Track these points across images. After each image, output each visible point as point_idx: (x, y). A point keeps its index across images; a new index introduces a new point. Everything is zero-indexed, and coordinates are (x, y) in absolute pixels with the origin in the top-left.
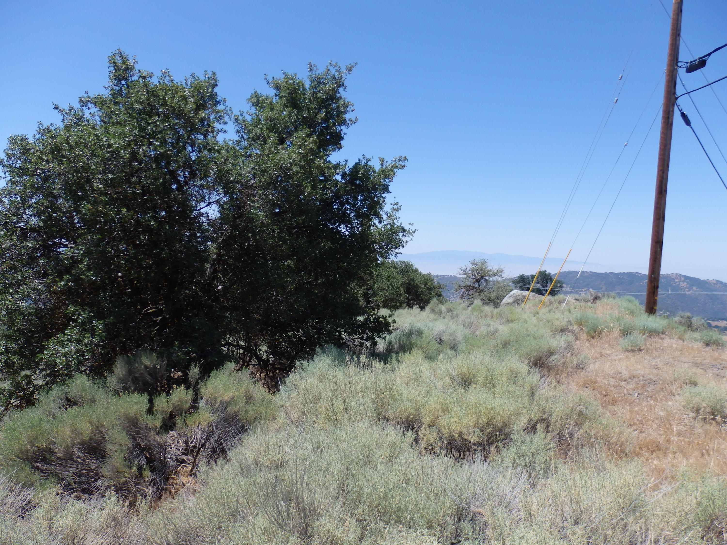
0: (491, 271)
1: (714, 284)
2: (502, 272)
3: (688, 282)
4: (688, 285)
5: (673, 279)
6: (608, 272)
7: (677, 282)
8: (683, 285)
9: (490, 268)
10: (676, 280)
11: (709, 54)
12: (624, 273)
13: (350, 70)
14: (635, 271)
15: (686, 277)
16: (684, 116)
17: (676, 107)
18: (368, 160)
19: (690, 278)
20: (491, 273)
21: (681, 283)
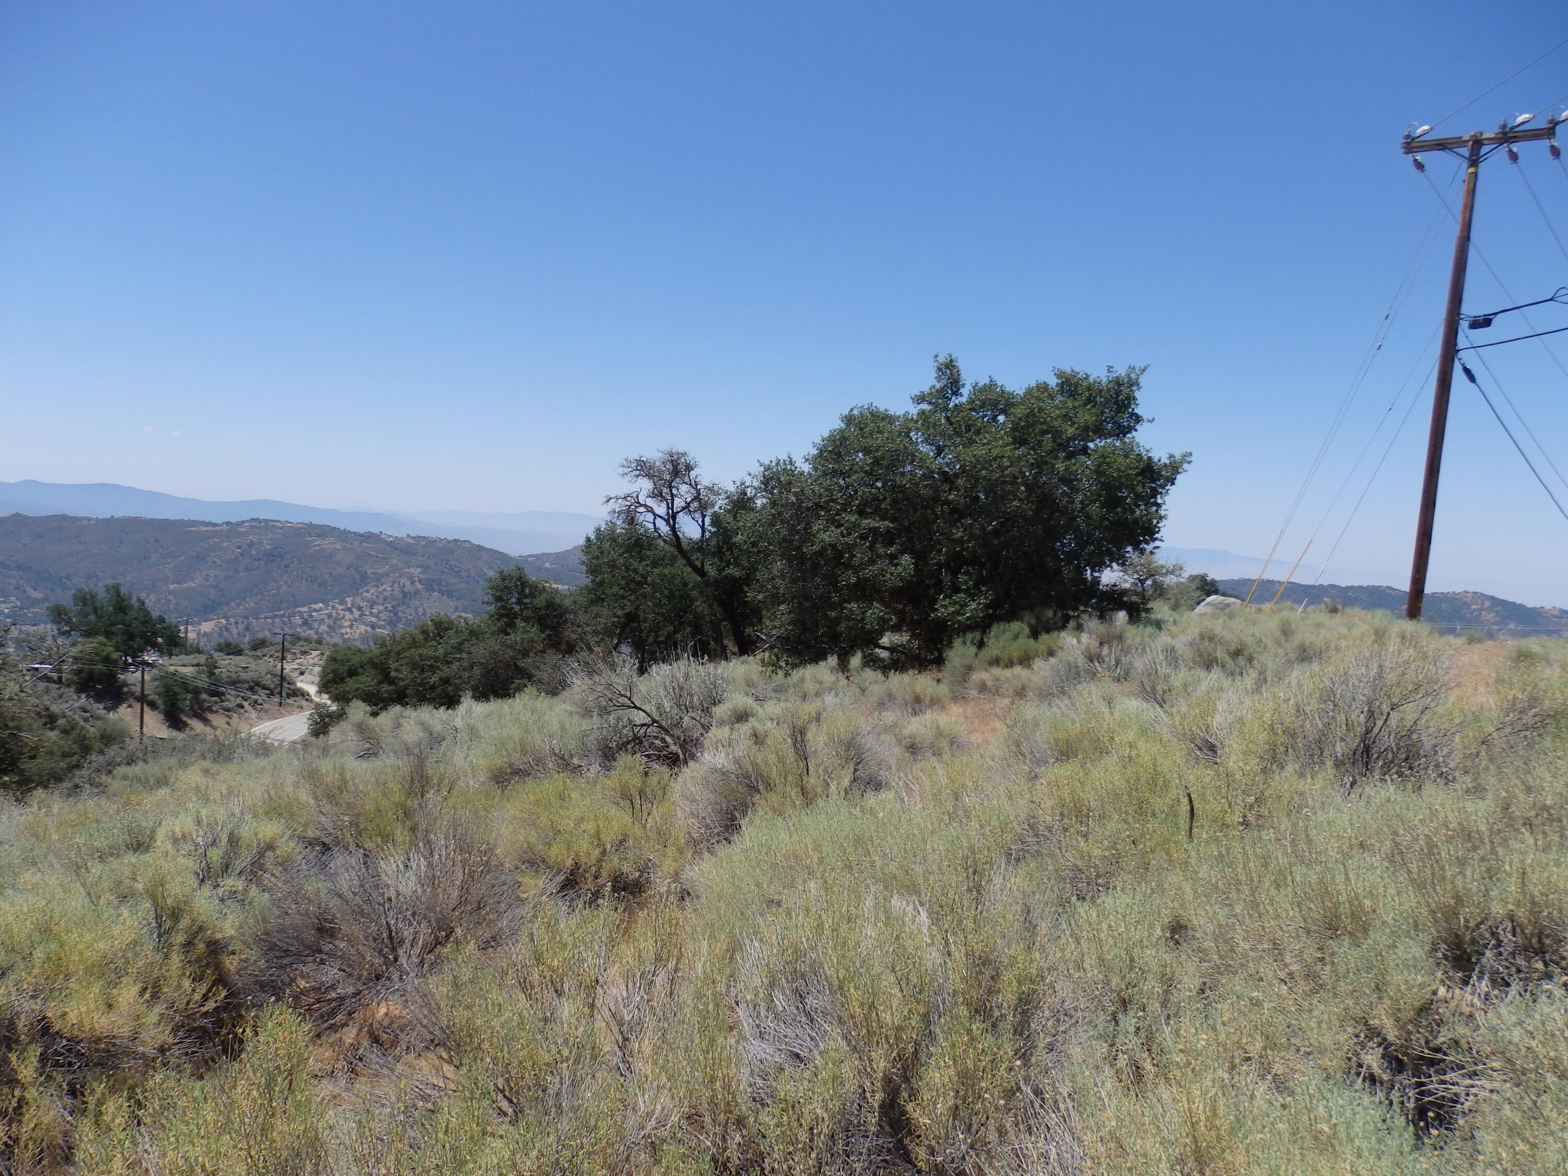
0: (1163, 567)
1: (1556, 617)
2: (1181, 569)
3: (1498, 612)
4: (1498, 619)
5: (1466, 603)
6: (1326, 584)
7: (1474, 610)
8: (1488, 617)
9: (1161, 562)
10: (1474, 607)
11: (1496, 314)
12: (1360, 587)
13: (1144, 371)
14: (1384, 583)
15: (1495, 601)
16: (1467, 372)
17: (1456, 361)
18: (1148, 451)
19: (1503, 603)
20: (1164, 571)
21: (1483, 613)
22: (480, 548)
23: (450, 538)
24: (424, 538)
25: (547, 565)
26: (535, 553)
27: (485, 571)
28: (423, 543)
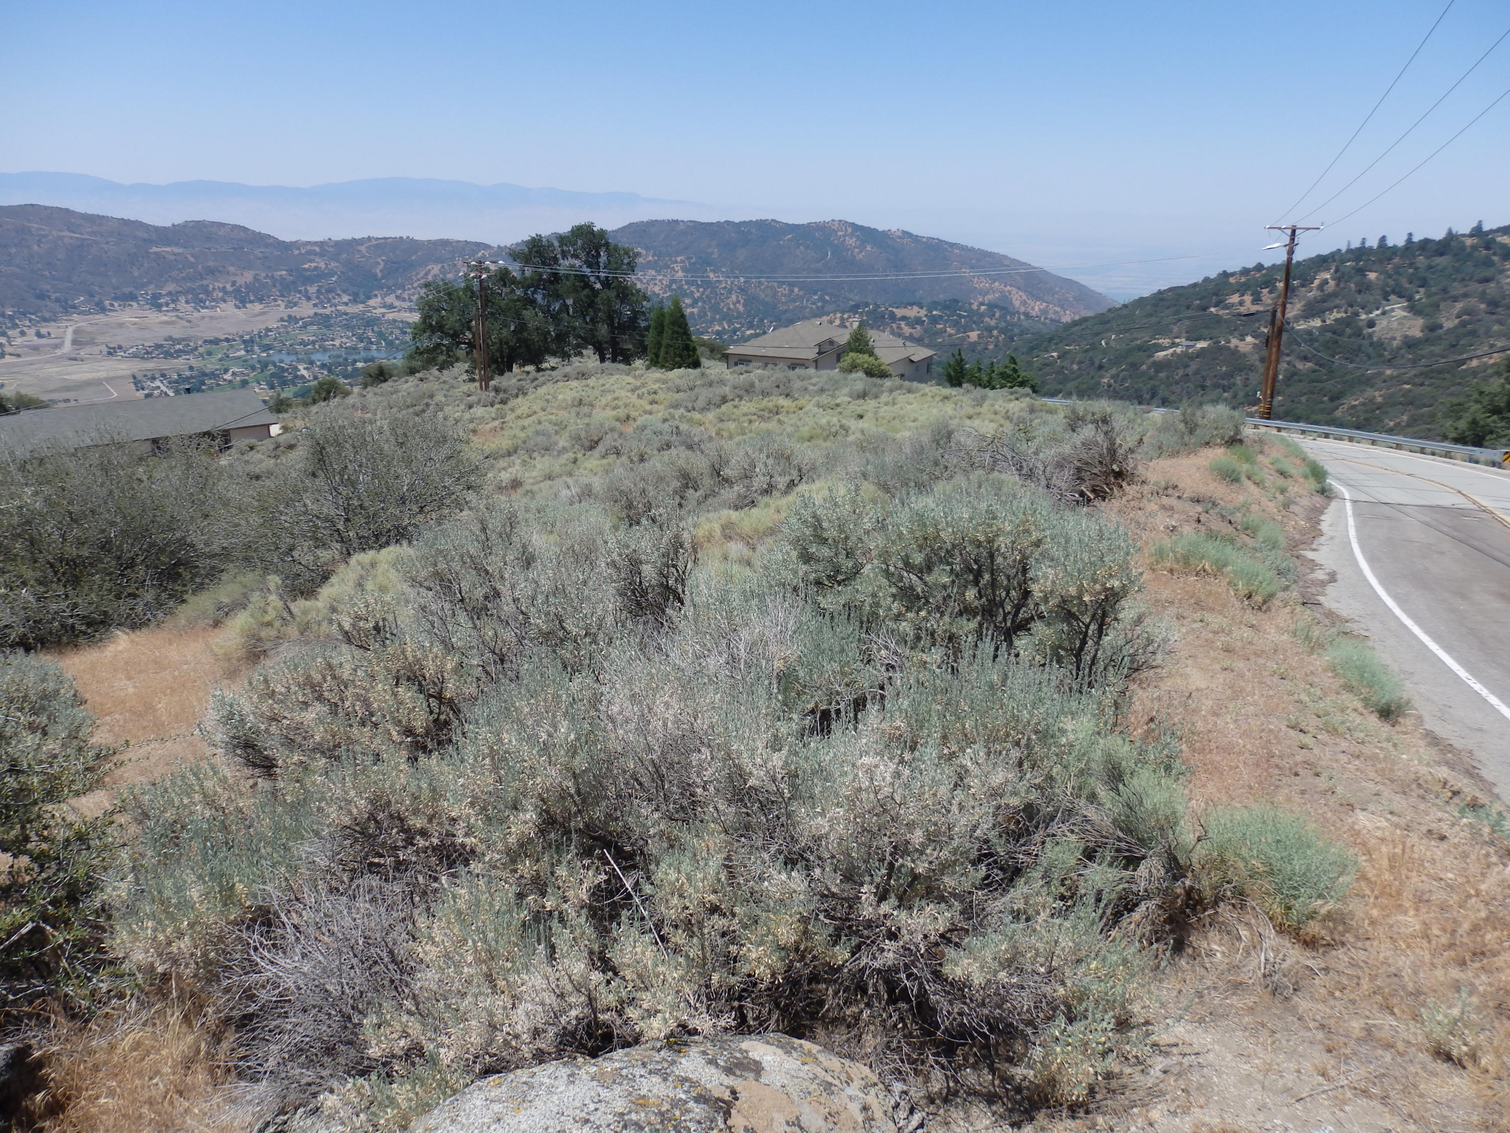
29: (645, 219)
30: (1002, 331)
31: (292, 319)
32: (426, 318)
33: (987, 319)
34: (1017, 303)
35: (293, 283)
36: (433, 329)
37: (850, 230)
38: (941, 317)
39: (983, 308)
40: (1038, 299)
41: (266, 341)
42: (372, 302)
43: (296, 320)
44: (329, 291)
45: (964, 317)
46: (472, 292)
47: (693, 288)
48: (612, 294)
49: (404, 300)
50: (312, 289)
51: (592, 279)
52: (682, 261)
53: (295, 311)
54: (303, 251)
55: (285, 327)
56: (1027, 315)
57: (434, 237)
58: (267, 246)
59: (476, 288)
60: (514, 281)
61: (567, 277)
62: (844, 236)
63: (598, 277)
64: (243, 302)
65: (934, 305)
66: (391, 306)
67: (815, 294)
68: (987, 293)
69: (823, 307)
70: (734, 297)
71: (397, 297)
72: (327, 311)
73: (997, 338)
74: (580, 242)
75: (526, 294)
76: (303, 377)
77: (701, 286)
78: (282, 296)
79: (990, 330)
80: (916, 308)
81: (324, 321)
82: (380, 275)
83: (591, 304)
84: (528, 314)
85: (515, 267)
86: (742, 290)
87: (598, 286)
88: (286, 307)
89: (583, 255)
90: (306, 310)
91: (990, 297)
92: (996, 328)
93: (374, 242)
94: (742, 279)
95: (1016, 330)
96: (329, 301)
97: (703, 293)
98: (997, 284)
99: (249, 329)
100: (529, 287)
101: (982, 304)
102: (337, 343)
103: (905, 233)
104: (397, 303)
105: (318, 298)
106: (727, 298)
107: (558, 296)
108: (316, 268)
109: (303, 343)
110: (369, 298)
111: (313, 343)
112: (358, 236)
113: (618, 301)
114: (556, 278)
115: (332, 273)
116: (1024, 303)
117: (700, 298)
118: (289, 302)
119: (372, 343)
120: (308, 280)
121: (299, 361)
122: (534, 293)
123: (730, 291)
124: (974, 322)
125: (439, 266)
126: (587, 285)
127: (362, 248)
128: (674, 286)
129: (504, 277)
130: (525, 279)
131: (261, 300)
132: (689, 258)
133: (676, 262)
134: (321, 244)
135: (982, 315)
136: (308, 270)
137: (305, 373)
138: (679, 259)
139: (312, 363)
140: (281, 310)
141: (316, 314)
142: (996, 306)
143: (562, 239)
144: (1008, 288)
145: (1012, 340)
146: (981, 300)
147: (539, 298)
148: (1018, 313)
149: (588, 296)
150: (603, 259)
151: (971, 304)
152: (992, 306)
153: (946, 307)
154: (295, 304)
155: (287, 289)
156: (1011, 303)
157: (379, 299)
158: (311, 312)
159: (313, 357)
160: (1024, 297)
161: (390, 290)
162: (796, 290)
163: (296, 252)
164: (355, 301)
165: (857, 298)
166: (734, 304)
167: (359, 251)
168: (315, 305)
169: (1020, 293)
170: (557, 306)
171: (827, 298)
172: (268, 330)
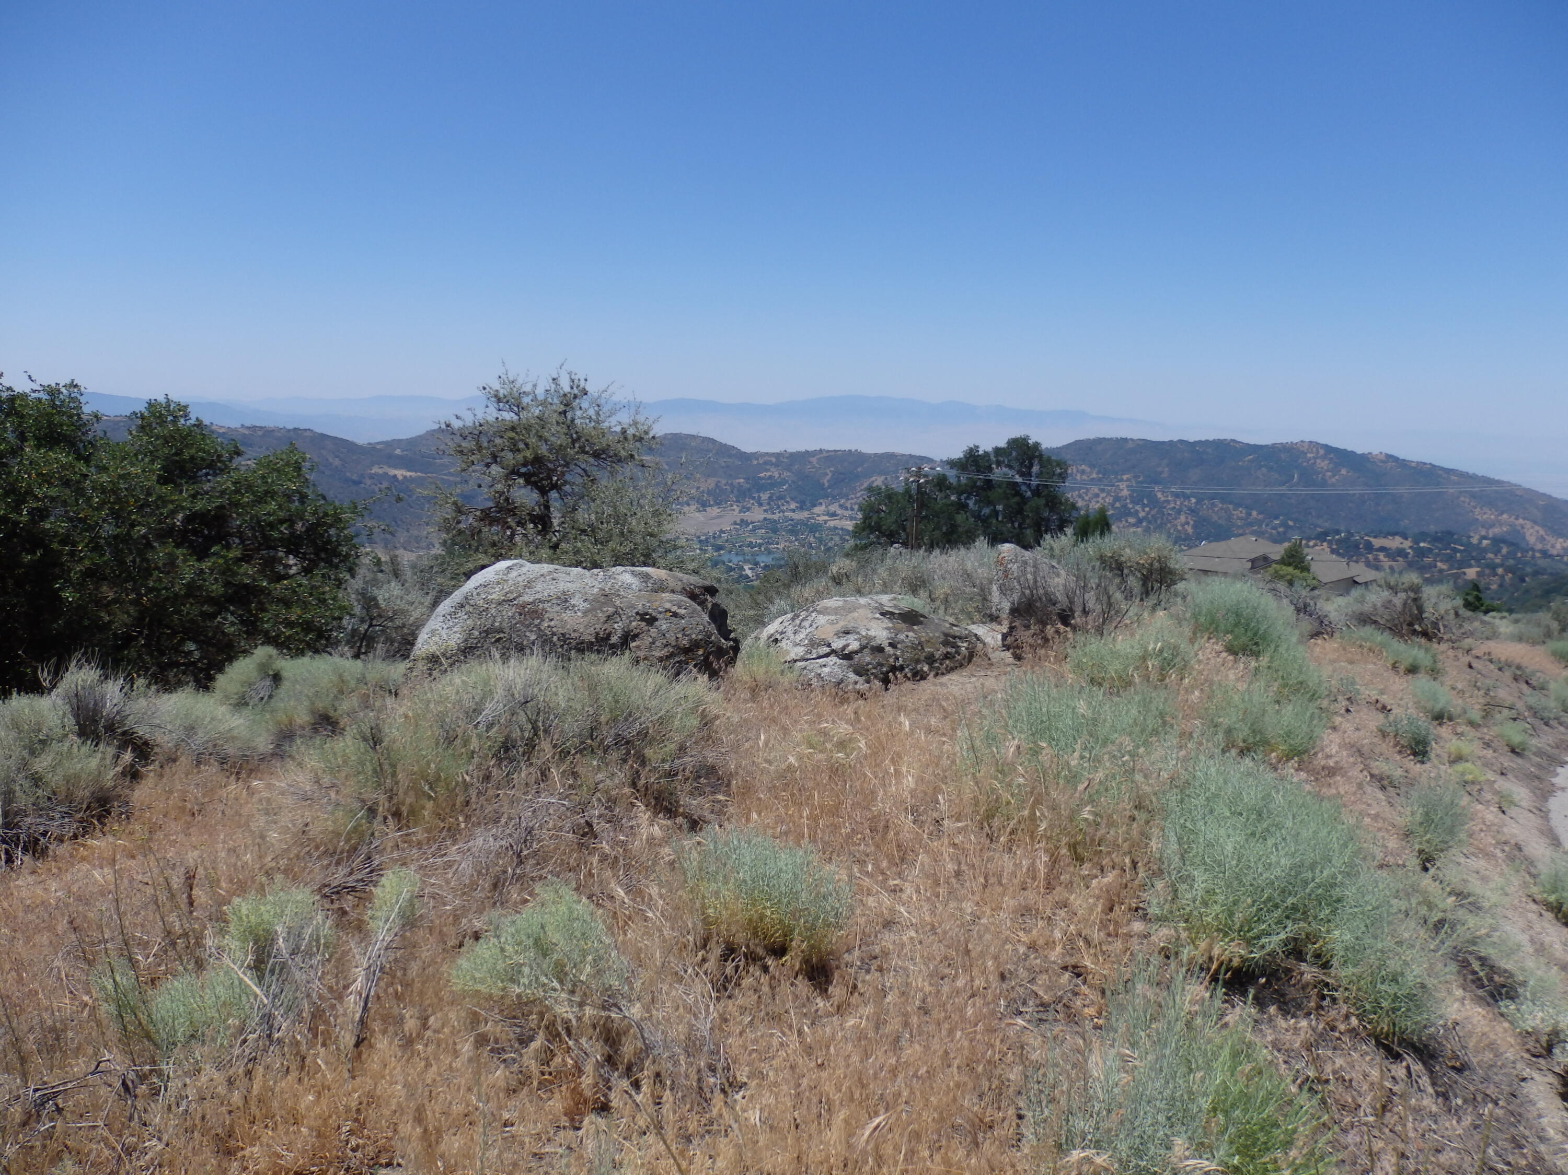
1: (1382, 461)
3: (1331, 459)
4: (1331, 466)
5: (1303, 452)
6: (1175, 440)
7: (1310, 459)
8: (1323, 464)
10: (1309, 455)
12: (1207, 441)
14: (1229, 438)
15: (1329, 449)
19: (1336, 451)
21: (1318, 461)
22: (324, 437)
23: (290, 427)
24: (261, 428)
25: (398, 452)
26: (385, 440)
27: (331, 460)
28: (260, 433)
29: (1092, 437)
30: (1509, 570)
31: (744, 523)
32: (866, 518)
33: (1491, 555)
34: (1531, 539)
35: (749, 490)
36: (872, 529)
37: (1322, 452)
38: (1430, 550)
39: (1485, 542)
40: (1560, 535)
41: (719, 543)
42: (817, 510)
43: (747, 524)
44: (779, 498)
45: (1459, 551)
46: (911, 496)
47: (1138, 508)
48: (1042, 502)
49: (846, 509)
50: (765, 496)
51: (1024, 488)
52: (1128, 480)
53: (747, 516)
54: (761, 461)
55: (737, 530)
56: (1545, 554)
57: (880, 450)
58: (730, 456)
59: (913, 492)
60: (949, 487)
61: (1000, 484)
62: (1315, 458)
63: (1029, 486)
64: (704, 505)
65: (1423, 536)
66: (834, 515)
67: (1277, 518)
68: (1492, 526)
69: (1285, 533)
70: (1183, 518)
71: (841, 506)
72: (776, 517)
73: (1502, 577)
74: (1014, 454)
75: (960, 499)
76: (747, 577)
77: (1147, 506)
78: (738, 501)
79: (1493, 567)
80: (1398, 539)
81: (773, 527)
82: (826, 485)
83: (1020, 511)
84: (960, 518)
85: (952, 474)
86: (1192, 511)
87: (1029, 493)
88: (740, 511)
89: (1016, 464)
90: (757, 515)
91: (1496, 531)
92: (1502, 565)
93: (825, 454)
94: (1193, 500)
95: (1529, 570)
96: (778, 507)
97: (1148, 513)
98: (1505, 516)
99: (705, 531)
100: (962, 493)
101: (1485, 538)
102: (781, 546)
103: (1389, 457)
104: (839, 512)
105: (769, 504)
106: (1176, 519)
107: (989, 503)
108: (770, 477)
109: (751, 545)
110: (815, 506)
111: (760, 545)
112: (811, 448)
113: (1047, 510)
114: (989, 484)
115: (784, 482)
116: (1542, 539)
117: (1144, 518)
118: (743, 507)
119: (812, 547)
120: (761, 488)
121: (746, 561)
122: (968, 498)
123: (1179, 512)
124: (1473, 558)
125: (883, 478)
126: (1018, 493)
127: (814, 460)
128: (1118, 505)
129: (941, 483)
130: (960, 486)
131: (718, 504)
132: (1136, 477)
133: (1122, 480)
134: (778, 455)
135: (1485, 550)
136: (762, 478)
137: (749, 573)
138: (1125, 477)
139: (756, 564)
140: (735, 513)
141: (765, 519)
142: (1504, 541)
143: (998, 451)
144: (1521, 521)
145: (1523, 580)
146: (1483, 533)
147: (971, 503)
148: (1533, 550)
149: (1018, 504)
150: (1035, 469)
151: (1470, 537)
152: (1497, 542)
153: (1435, 539)
154: (748, 509)
155: (742, 495)
156: (1524, 538)
157: (823, 507)
158: (761, 517)
159: (758, 559)
160: (1542, 532)
161: (835, 498)
162: (1254, 513)
163: (755, 462)
164: (801, 508)
165: (1327, 525)
166: (1183, 525)
167: (810, 462)
168: (765, 511)
169: (1537, 528)
170: (986, 511)
171: (1291, 523)
172: (722, 532)
